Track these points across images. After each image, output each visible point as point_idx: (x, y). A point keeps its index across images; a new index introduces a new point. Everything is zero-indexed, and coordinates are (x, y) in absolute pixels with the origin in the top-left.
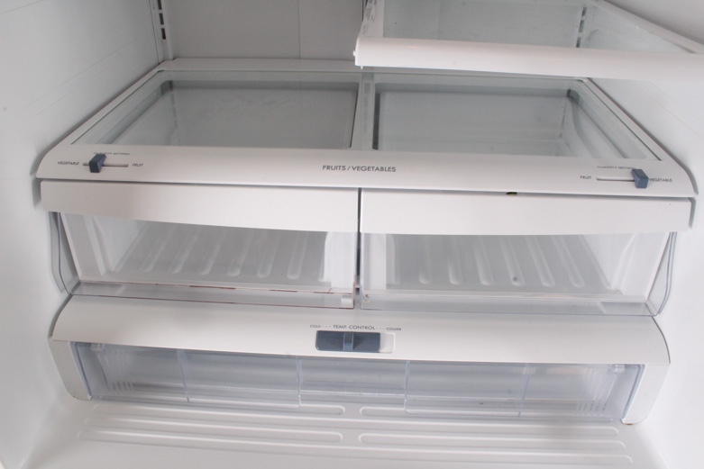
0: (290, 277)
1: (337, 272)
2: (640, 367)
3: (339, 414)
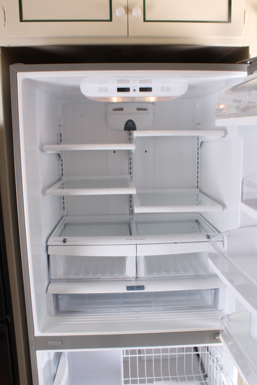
0: (116, 275)
1: (130, 272)
2: (219, 289)
3: (134, 314)
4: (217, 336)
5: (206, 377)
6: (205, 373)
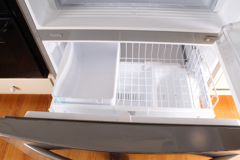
4: (208, 39)
5: (186, 61)
6: (186, 59)
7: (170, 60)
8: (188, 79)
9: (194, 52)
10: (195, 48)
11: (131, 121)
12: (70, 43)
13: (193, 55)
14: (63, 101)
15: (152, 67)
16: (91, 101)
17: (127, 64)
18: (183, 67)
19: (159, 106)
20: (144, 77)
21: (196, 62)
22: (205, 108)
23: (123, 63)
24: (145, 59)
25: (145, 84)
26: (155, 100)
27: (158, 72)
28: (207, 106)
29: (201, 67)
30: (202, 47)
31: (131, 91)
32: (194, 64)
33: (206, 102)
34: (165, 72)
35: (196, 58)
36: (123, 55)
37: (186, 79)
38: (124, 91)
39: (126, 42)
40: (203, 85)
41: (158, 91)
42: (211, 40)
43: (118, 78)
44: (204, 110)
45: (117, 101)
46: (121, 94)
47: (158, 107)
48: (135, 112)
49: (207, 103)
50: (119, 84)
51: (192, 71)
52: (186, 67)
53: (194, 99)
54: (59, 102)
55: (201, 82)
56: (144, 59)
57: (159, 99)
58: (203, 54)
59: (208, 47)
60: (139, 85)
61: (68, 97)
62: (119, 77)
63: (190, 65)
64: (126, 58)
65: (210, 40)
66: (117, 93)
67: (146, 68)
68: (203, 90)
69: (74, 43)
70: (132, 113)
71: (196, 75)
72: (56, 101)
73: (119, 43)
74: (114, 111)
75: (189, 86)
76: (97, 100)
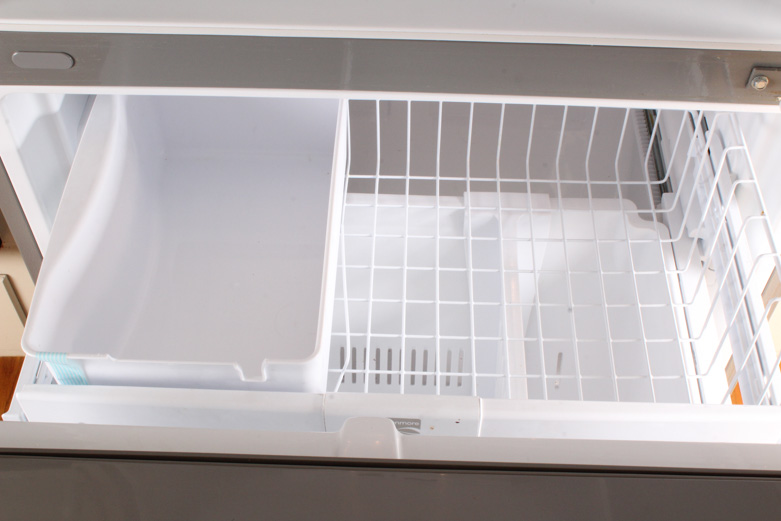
4: (760, 77)
5: (664, 189)
6: (663, 178)
7: (588, 182)
8: (671, 273)
9: (697, 144)
10: (705, 126)
11: (399, 455)
12: (109, 98)
13: (693, 159)
14: (77, 372)
15: (501, 217)
16: (210, 371)
17: (380, 201)
18: (648, 217)
19: (535, 391)
20: (465, 265)
21: (709, 190)
22: (751, 402)
23: (361, 200)
24: (469, 179)
25: (468, 300)
26: (513, 371)
27: (531, 240)
28: (761, 391)
29: (733, 210)
30: (733, 119)
31: (400, 332)
32: (701, 200)
33: (754, 375)
34: (563, 240)
35: (709, 170)
36: (360, 160)
37: (662, 271)
38: (365, 331)
39: (378, 97)
40: (742, 294)
41: (530, 329)
42: (772, 83)
43: (339, 271)
44: (744, 411)
45: (332, 379)
46: (354, 351)
47: (531, 396)
48: (419, 421)
49: (759, 383)
50: (346, 299)
51: (691, 235)
52: (661, 218)
53: (703, 367)
54: (54, 382)
55: (732, 283)
56: (465, 182)
57: (532, 365)
58: (739, 151)
59: (762, 116)
60: (439, 302)
61: (103, 352)
62: (344, 266)
63: (680, 208)
64: (378, 177)
65: (768, 86)
66: (334, 339)
67: (471, 221)
68: (740, 318)
69: (130, 101)
70: (407, 425)
71: (711, 249)
72: (41, 378)
73: (342, 99)
74: (320, 417)
75: (677, 306)
76: (238, 368)
